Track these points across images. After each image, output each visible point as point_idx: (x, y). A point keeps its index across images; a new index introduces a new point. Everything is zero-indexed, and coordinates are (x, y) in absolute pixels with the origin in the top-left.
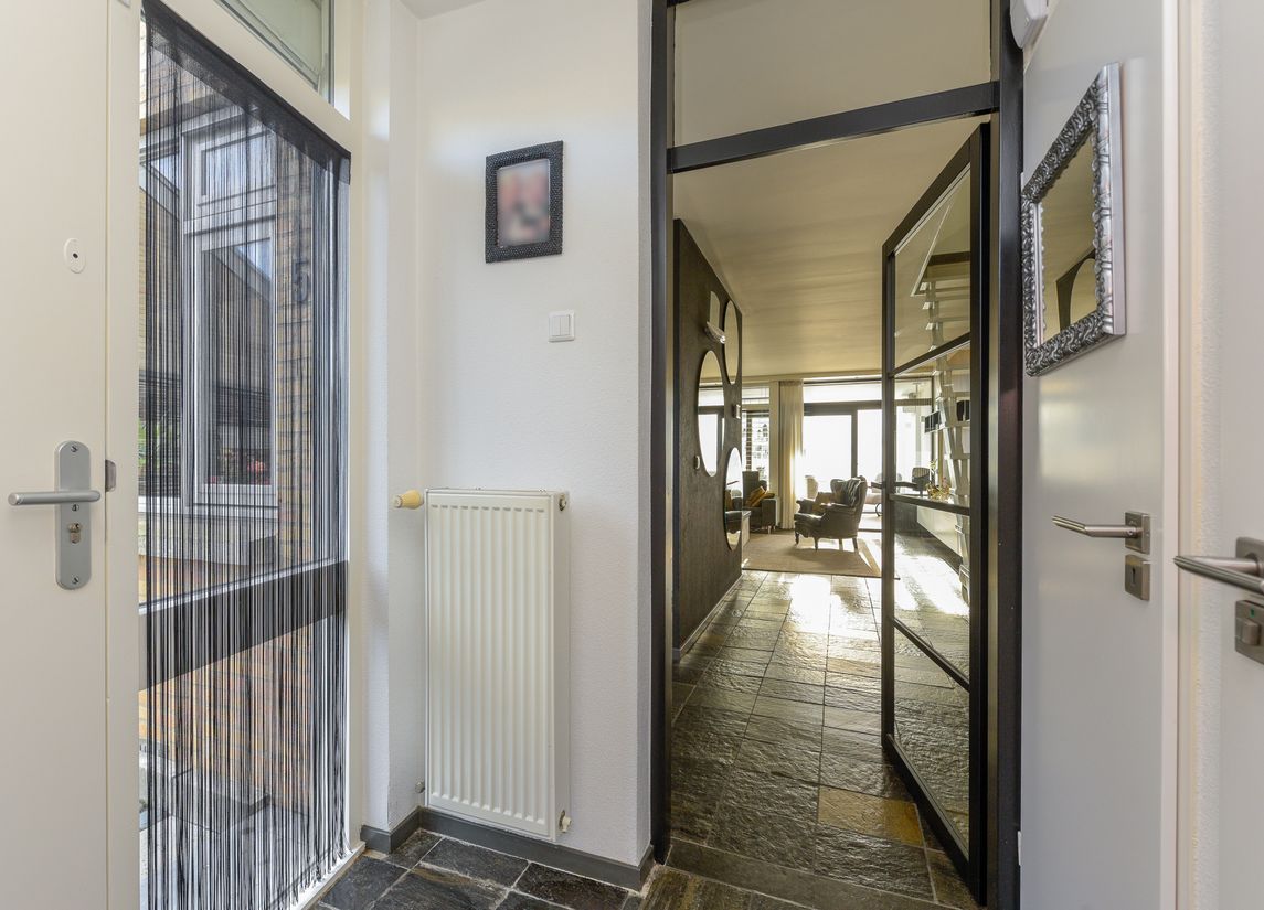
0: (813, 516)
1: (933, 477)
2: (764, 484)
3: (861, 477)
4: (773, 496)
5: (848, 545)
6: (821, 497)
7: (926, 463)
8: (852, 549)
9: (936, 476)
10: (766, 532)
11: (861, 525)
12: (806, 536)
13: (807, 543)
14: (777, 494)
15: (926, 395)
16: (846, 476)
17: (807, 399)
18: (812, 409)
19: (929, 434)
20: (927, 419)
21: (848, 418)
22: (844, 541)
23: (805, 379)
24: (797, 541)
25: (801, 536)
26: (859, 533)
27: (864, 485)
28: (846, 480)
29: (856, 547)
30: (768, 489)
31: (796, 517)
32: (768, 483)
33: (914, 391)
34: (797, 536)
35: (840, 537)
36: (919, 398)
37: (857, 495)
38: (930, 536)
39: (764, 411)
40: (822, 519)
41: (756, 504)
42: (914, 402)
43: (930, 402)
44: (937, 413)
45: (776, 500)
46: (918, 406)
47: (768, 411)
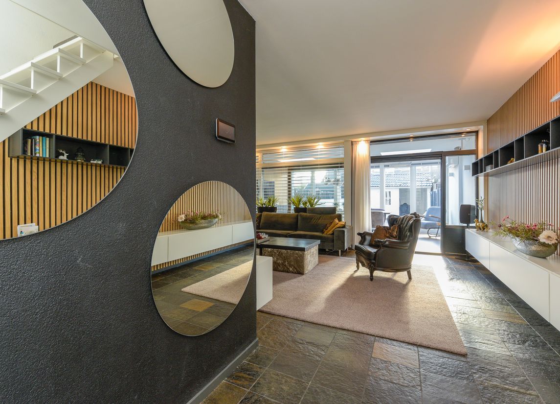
0: (369, 249)
2: (339, 217)
6: (380, 230)
19: (475, 177)
20: (473, 165)
24: (358, 267)
25: (360, 263)
27: (417, 220)
28: (402, 216)
29: (410, 278)
31: (356, 248)
34: (358, 263)
36: (462, 149)
38: (476, 261)
39: (341, 164)
40: (376, 253)
41: (331, 232)
42: (458, 153)
43: (474, 152)
44: (481, 160)
45: (345, 230)
46: (460, 157)
47: (343, 164)
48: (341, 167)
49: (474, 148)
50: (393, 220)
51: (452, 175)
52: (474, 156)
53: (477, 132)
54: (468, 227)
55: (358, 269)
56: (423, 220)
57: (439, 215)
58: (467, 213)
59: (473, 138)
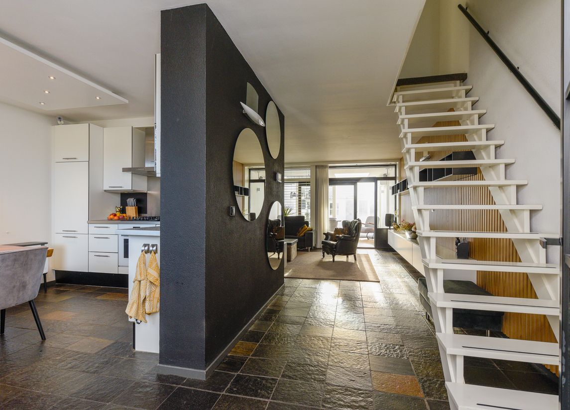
0: (332, 242)
1: (396, 219)
2: (307, 223)
3: (358, 219)
4: (312, 230)
5: (351, 258)
6: (337, 231)
7: (392, 212)
8: (353, 261)
9: (398, 218)
10: (307, 251)
11: (359, 245)
12: (328, 254)
13: (329, 258)
14: (314, 229)
15: (392, 175)
16: (351, 219)
17: (330, 176)
18: (333, 182)
19: (394, 195)
20: (393, 187)
21: (352, 187)
22: (349, 256)
23: (330, 165)
24: (324, 256)
25: (325, 253)
26: (358, 250)
27: (360, 224)
28: (351, 221)
29: (355, 259)
30: (309, 225)
31: (323, 243)
32: (310, 223)
33: (386, 173)
34: (323, 253)
35: (347, 254)
36: (388, 176)
37: (356, 229)
38: (395, 251)
39: (307, 183)
40: (336, 244)
41: (302, 234)
42: (386, 178)
43: (394, 178)
44: (398, 184)
45: (313, 232)
46: (388, 181)
47: (309, 182)
48: (308, 185)
49: (394, 176)
50: (345, 223)
51: (383, 192)
52: (394, 181)
53: (395, 165)
54: (390, 229)
55: (324, 257)
56: (363, 226)
57: (373, 222)
58: (389, 219)
59: (394, 169)
